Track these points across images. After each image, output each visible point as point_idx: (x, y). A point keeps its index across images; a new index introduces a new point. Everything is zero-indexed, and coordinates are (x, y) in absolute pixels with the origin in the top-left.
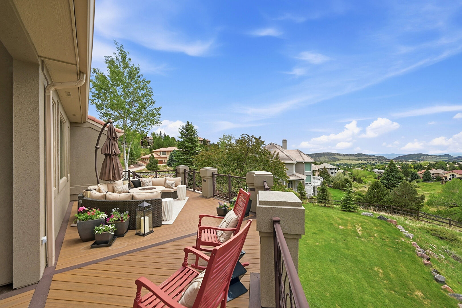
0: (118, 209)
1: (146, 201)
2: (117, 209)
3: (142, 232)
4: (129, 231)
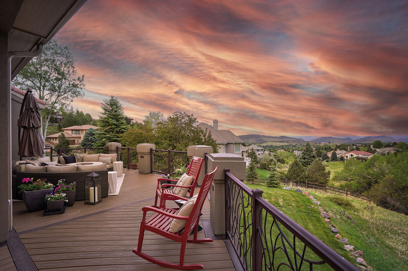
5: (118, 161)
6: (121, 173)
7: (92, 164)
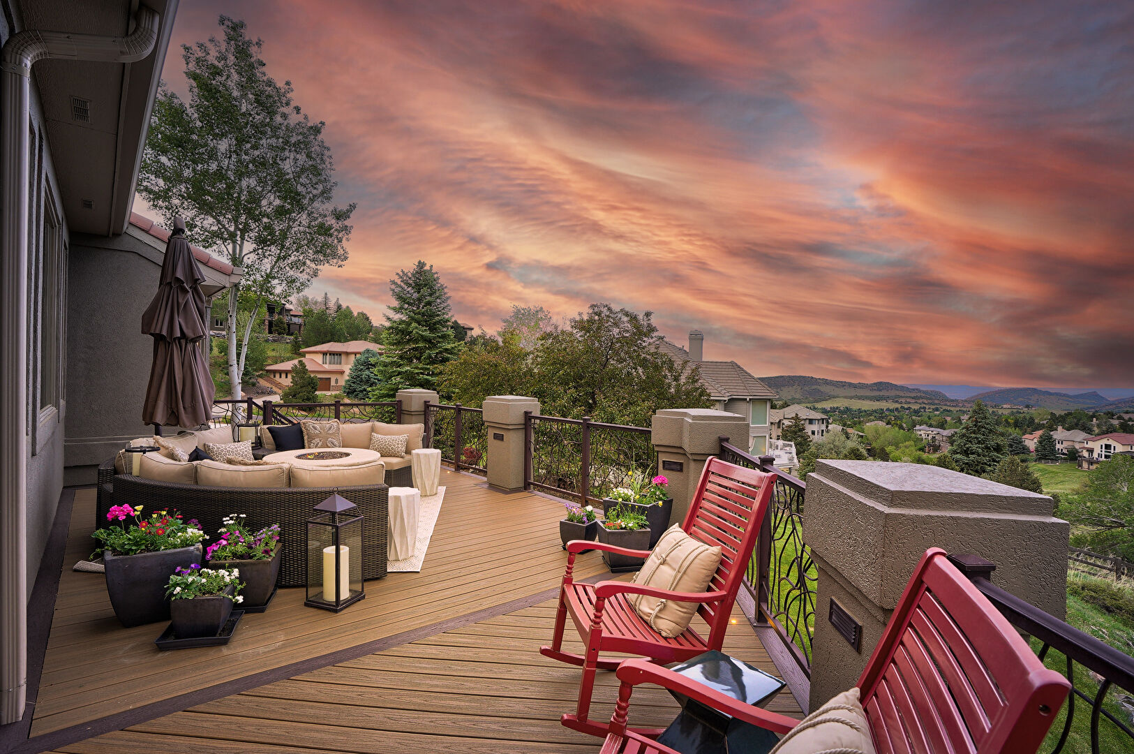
0: (244, 516)
1: (341, 493)
2: (242, 516)
3: (330, 596)
4: (279, 591)
5: (426, 446)
6: (435, 486)
7: (347, 455)
